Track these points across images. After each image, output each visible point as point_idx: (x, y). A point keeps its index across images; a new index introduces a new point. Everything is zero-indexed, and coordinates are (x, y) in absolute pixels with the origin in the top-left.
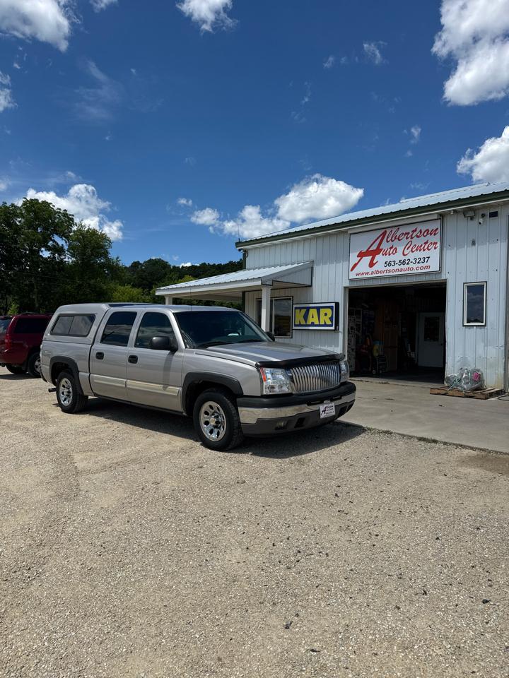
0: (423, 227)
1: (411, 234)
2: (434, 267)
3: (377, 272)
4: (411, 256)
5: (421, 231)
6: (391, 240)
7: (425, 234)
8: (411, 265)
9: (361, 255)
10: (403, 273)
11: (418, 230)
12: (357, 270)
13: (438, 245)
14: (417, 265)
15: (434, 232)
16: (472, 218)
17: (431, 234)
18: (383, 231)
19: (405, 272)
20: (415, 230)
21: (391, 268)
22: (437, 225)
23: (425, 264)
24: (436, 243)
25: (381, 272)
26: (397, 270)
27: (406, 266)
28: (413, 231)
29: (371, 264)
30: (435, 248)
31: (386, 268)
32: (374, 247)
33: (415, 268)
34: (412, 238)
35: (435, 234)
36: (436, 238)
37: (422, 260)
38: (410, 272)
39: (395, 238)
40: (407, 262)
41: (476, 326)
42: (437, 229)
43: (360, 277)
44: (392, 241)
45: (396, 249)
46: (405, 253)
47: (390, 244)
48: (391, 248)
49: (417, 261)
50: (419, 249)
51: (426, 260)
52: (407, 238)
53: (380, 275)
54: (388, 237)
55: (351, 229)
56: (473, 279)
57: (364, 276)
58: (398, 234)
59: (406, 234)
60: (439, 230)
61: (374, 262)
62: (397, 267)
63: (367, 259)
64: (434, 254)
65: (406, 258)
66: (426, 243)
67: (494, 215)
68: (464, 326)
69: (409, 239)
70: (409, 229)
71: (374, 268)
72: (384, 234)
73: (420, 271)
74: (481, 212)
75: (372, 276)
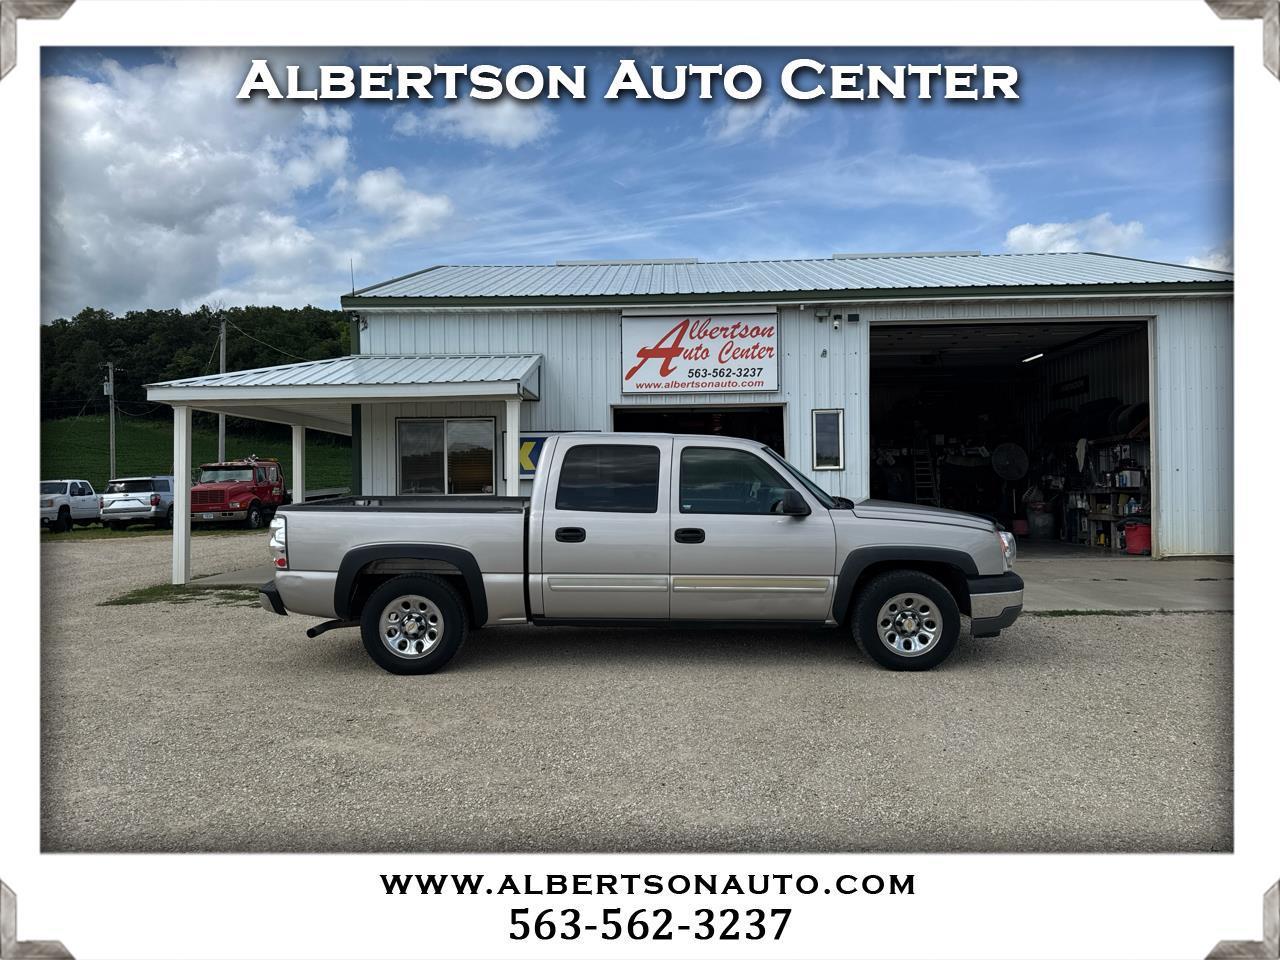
0: (752, 323)
1: (730, 331)
2: (770, 384)
3: (675, 384)
4: (734, 365)
5: (746, 328)
6: (698, 335)
7: (754, 333)
8: (733, 378)
9: (645, 354)
10: (720, 389)
11: (742, 326)
12: (637, 378)
13: (775, 351)
14: (742, 379)
15: (768, 332)
16: (821, 319)
17: (763, 335)
18: (684, 319)
19: (724, 389)
20: (738, 326)
21: (700, 380)
22: (771, 322)
23: (755, 379)
24: (772, 349)
25: (682, 385)
26: (710, 383)
27: (725, 379)
28: (735, 327)
29: (665, 371)
30: (770, 356)
31: (691, 380)
32: (668, 344)
33: (740, 383)
34: (732, 337)
35: (769, 336)
36: (771, 342)
37: (751, 372)
38: (732, 388)
39: (705, 334)
40: (726, 373)
41: (832, 470)
42: (772, 328)
43: (644, 390)
44: (700, 338)
45: (707, 350)
46: (723, 359)
47: (697, 342)
48: (699, 348)
49: (743, 373)
50: (745, 354)
51: (757, 372)
52: (725, 336)
53: (680, 389)
54: (692, 331)
55: (628, 309)
56: (825, 405)
57: (652, 389)
58: (710, 328)
59: (723, 329)
60: (775, 330)
61: (670, 368)
62: (709, 379)
63: (656, 363)
64: (769, 365)
65: (725, 366)
66: (756, 347)
67: (854, 319)
68: (813, 470)
69: (729, 339)
70: (729, 323)
71: (669, 378)
72: (685, 325)
73: (747, 388)
74: (835, 312)
75: (666, 390)
